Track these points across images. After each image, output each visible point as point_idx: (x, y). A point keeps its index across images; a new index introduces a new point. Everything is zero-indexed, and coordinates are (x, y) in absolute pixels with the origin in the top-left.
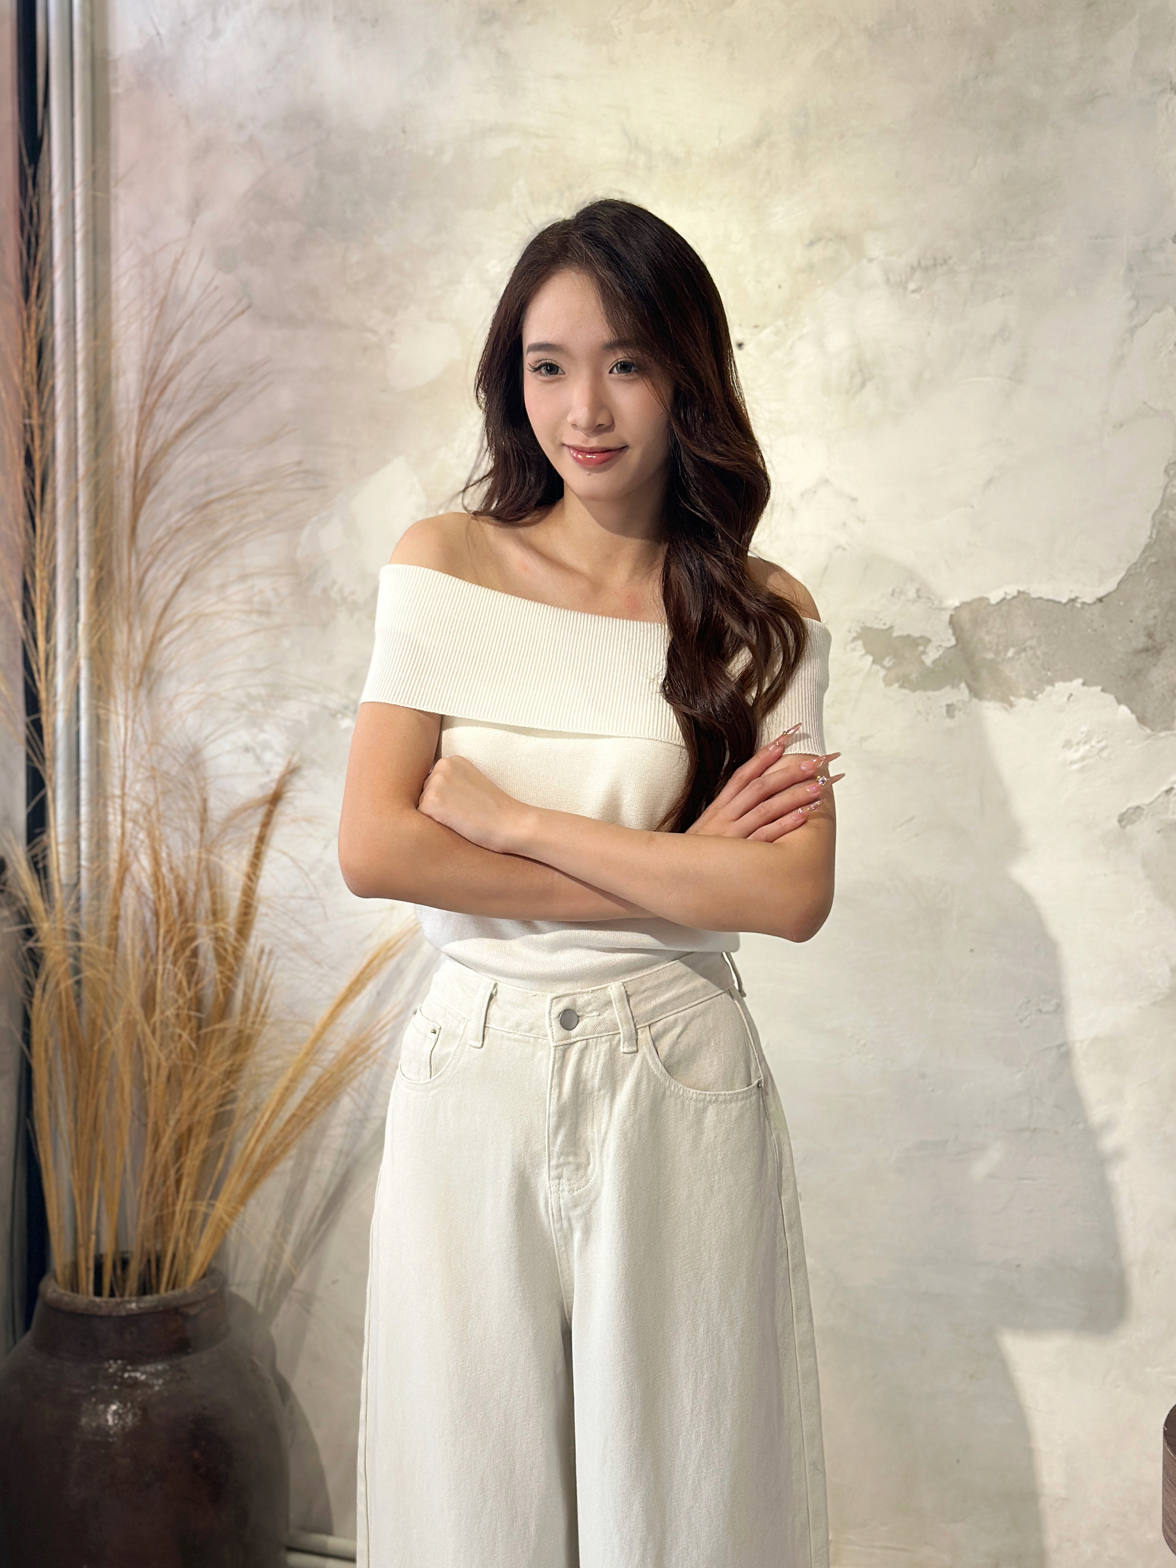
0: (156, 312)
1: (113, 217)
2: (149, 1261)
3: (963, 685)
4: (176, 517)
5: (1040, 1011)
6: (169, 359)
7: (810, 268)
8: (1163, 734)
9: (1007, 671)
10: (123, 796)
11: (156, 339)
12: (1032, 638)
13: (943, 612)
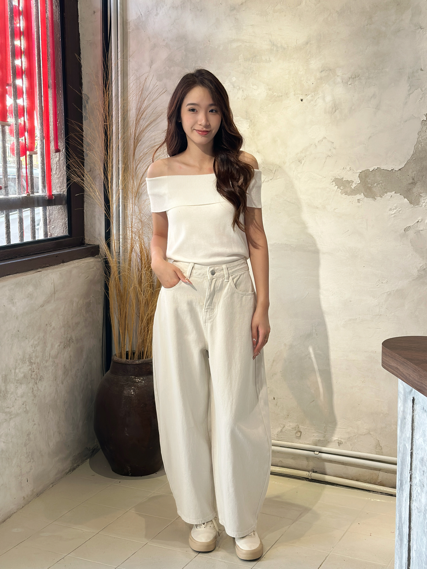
0: (140, 92)
1: (128, 66)
2: (140, 353)
3: (362, 193)
4: (146, 150)
5: (382, 283)
6: (144, 106)
7: (321, 78)
8: (416, 206)
9: (374, 189)
10: (132, 227)
11: (140, 100)
12: (381, 180)
13: (357, 174)
